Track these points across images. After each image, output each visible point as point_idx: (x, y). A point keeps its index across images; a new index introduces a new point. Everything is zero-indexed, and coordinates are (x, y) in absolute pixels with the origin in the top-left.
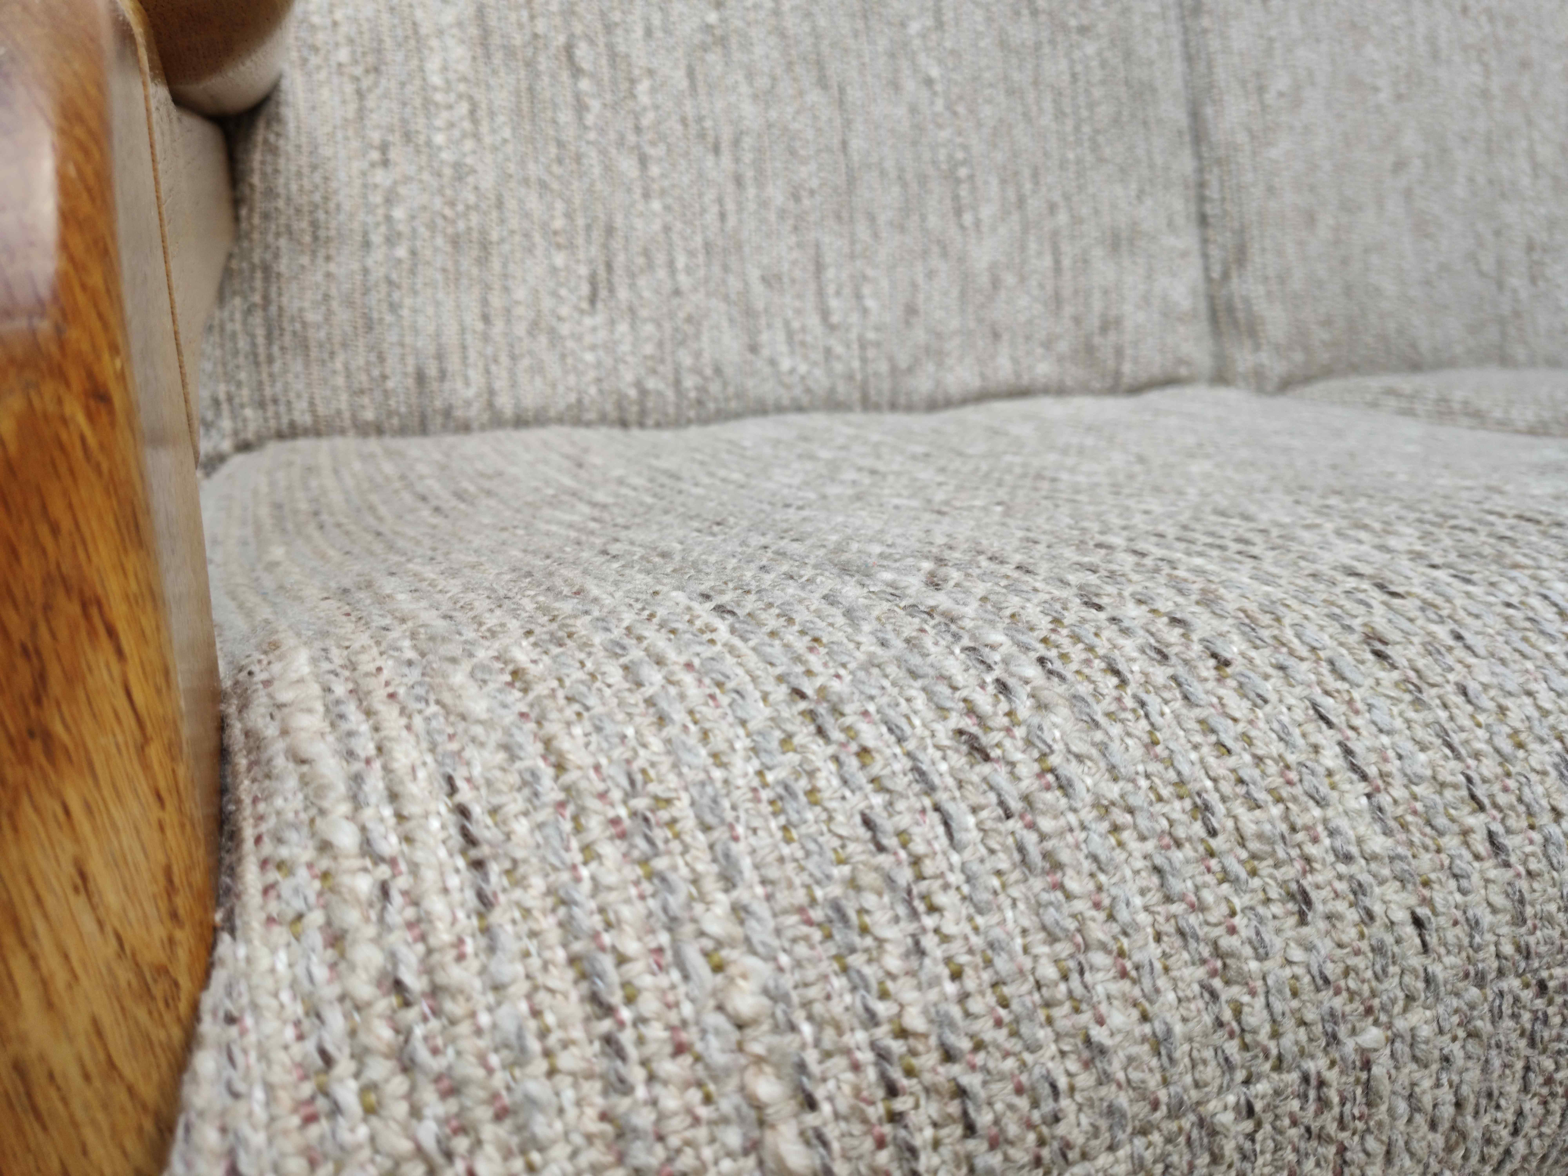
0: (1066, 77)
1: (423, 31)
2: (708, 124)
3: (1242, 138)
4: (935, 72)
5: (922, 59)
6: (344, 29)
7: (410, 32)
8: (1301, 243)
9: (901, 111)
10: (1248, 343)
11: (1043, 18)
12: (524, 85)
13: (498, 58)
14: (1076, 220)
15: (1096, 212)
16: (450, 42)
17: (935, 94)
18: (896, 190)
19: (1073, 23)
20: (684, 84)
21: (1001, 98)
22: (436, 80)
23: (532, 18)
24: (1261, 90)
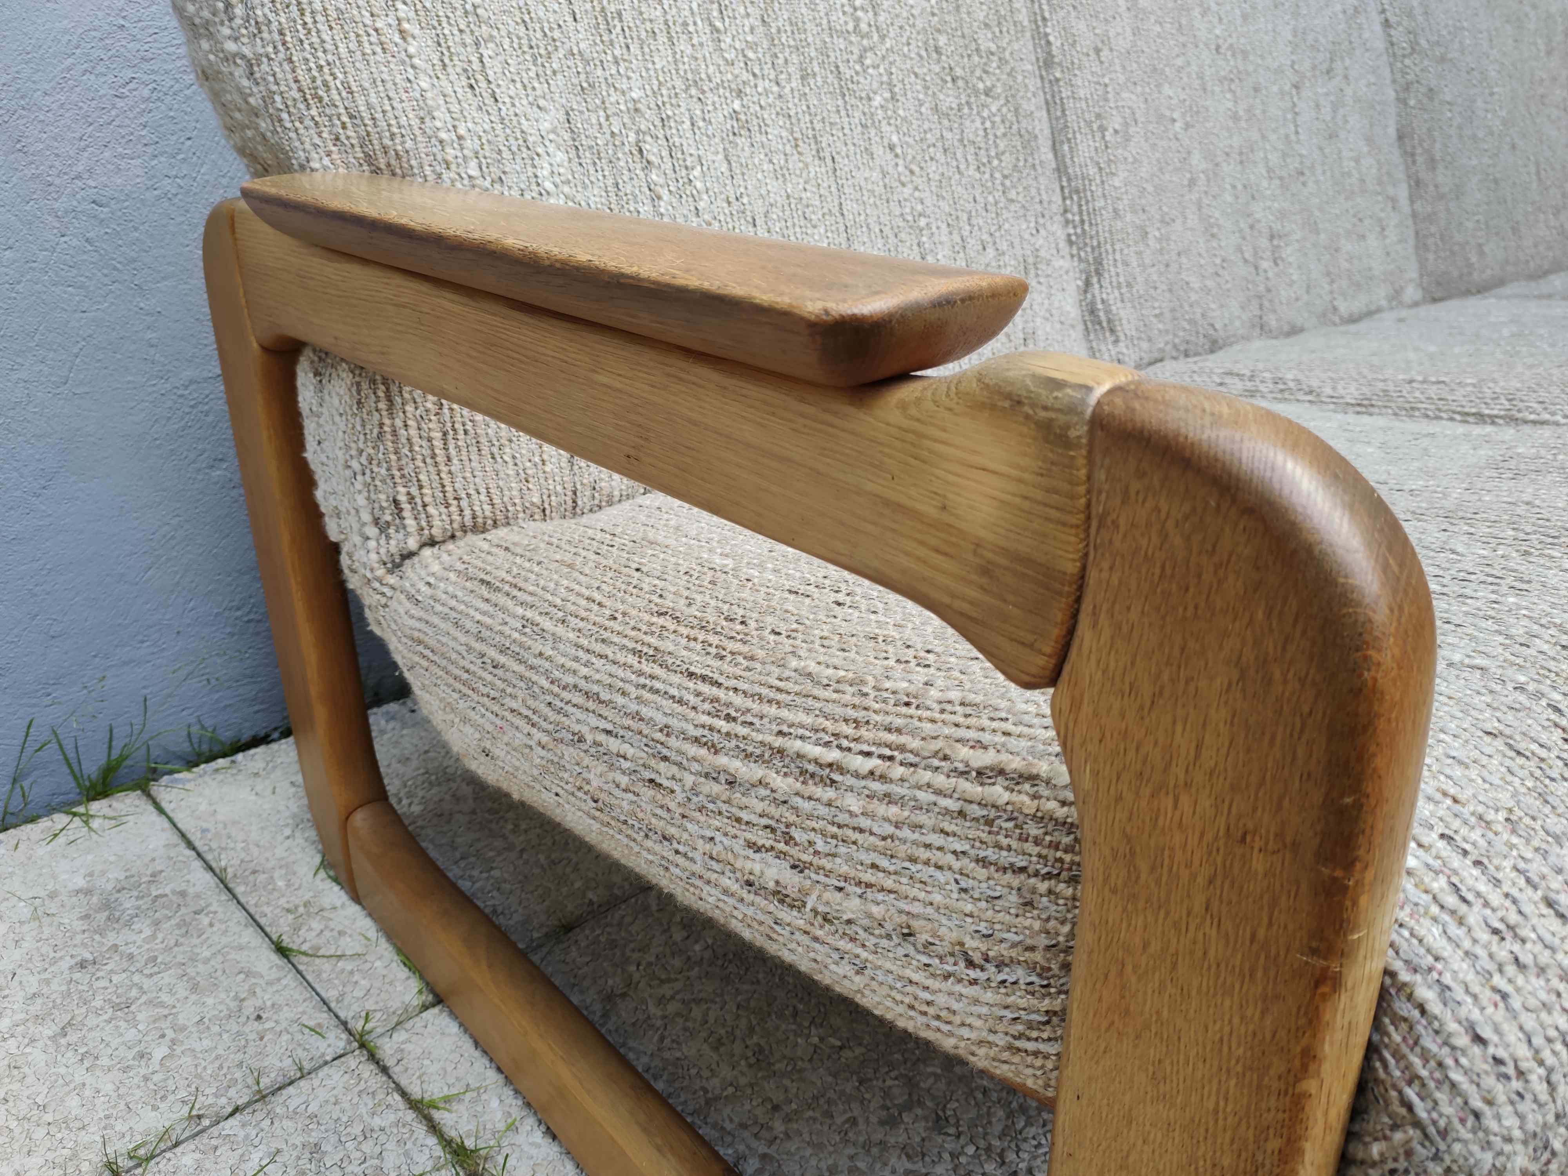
0: (981, 133)
1: (531, 139)
2: (745, 200)
3: (1092, 171)
4: (895, 139)
5: (885, 128)
6: (468, 143)
7: (521, 142)
8: (1139, 253)
9: (876, 175)
10: (1110, 339)
11: (960, 83)
12: (610, 181)
13: (587, 157)
14: (1001, 254)
15: (1012, 245)
16: (551, 148)
17: (897, 156)
18: (880, 242)
19: (981, 86)
20: (724, 168)
21: (940, 156)
22: (548, 185)
23: (607, 118)
24: (1103, 129)
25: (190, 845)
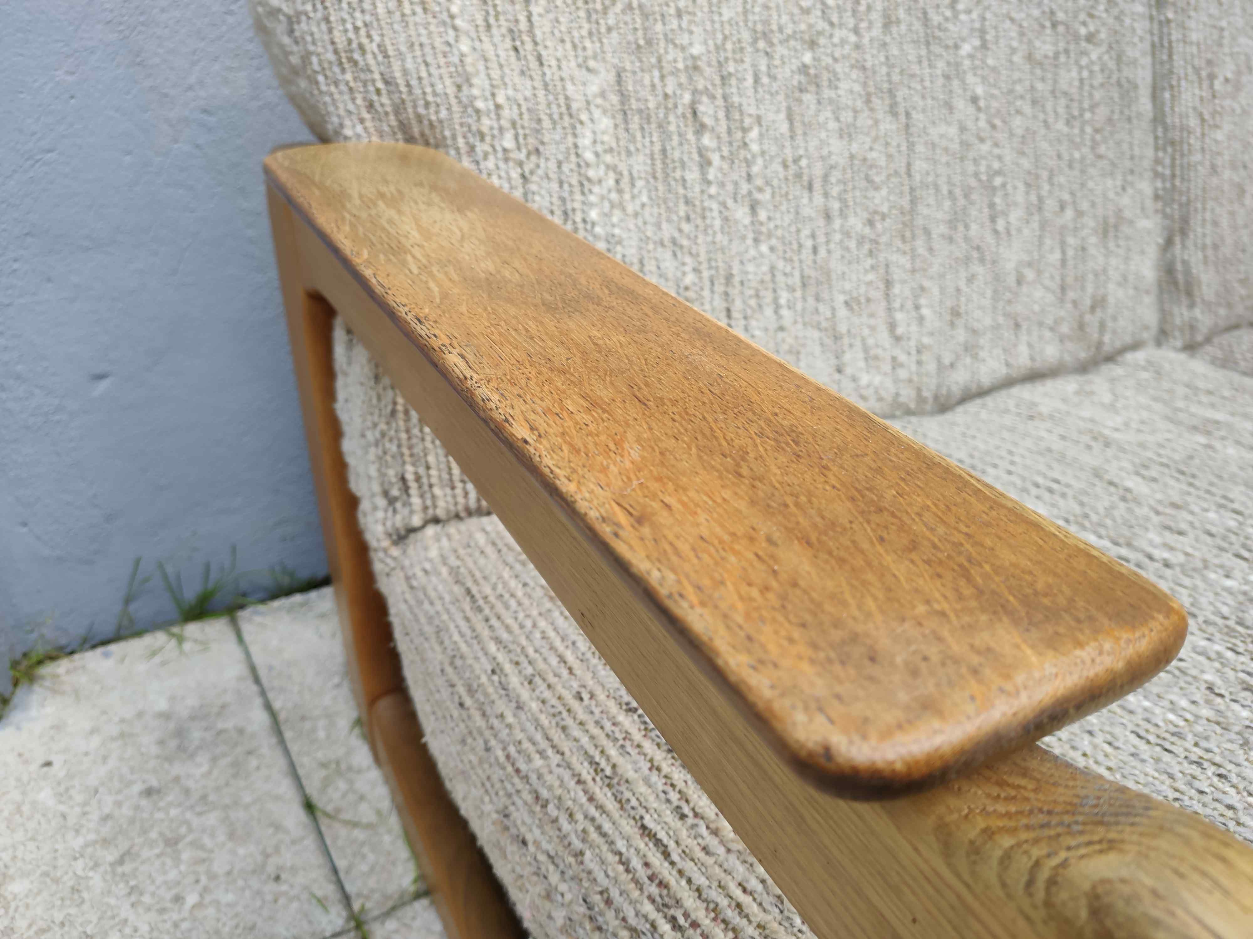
0: (1076, 83)
1: (575, 106)
2: (804, 163)
3: (1193, 122)
4: (980, 90)
5: (970, 79)
6: (506, 113)
7: (563, 109)
8: (1232, 214)
9: (953, 131)
10: (1185, 300)
11: (1061, 29)
12: (657, 148)
13: (635, 122)
14: (1079, 214)
15: (1093, 204)
16: (597, 113)
17: (979, 109)
18: (947, 204)
19: (1083, 31)
20: (785, 127)
21: (1028, 109)
22: (589, 156)
23: (662, 77)
24: (1212, 77)
25: (257, 680)
